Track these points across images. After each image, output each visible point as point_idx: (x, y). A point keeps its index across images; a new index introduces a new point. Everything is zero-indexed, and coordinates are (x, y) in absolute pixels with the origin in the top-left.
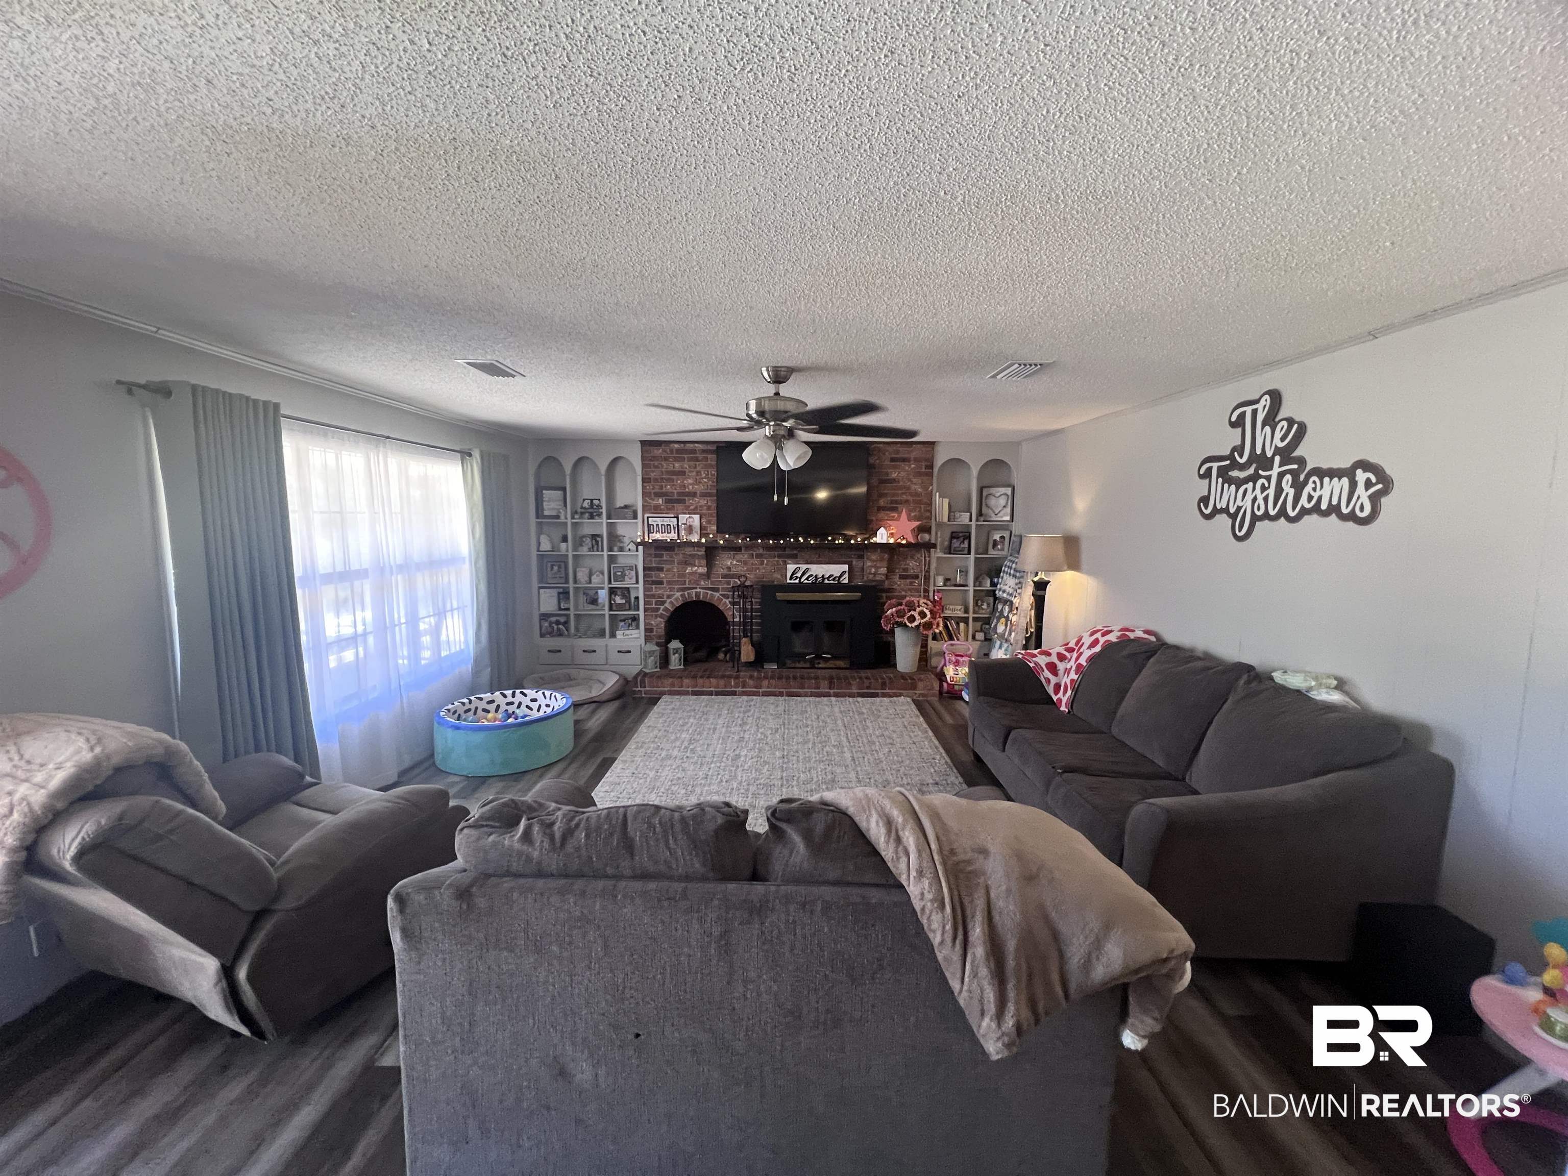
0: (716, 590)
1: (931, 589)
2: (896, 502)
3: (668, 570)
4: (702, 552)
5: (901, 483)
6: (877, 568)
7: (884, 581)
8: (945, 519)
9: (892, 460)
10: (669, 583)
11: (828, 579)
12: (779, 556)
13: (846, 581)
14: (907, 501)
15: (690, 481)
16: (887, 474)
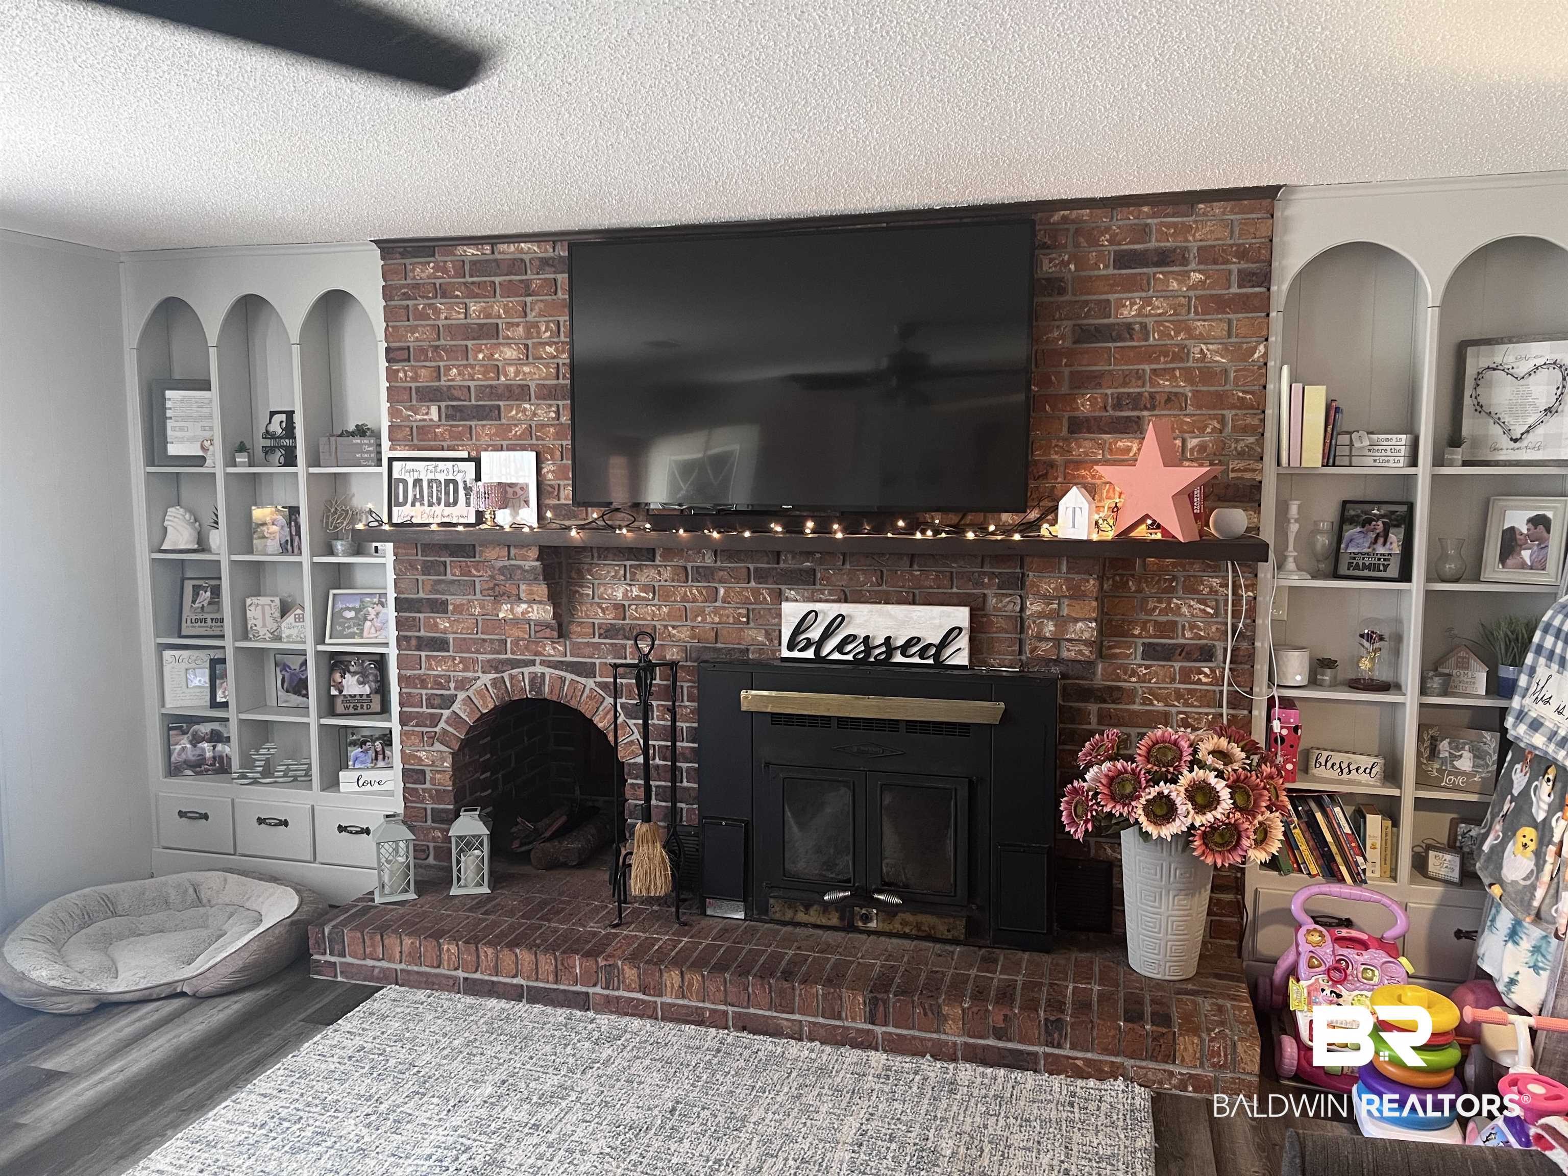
0: (587, 670)
1: (1261, 694)
2: (1136, 402)
3: (458, 609)
4: (530, 562)
5: (1154, 338)
6: (1062, 621)
7: (1091, 664)
8: (1313, 457)
9: (1124, 260)
10: (464, 645)
11: (904, 649)
12: (761, 576)
13: (962, 659)
14: (1172, 399)
15: (510, 353)
16: (1104, 308)
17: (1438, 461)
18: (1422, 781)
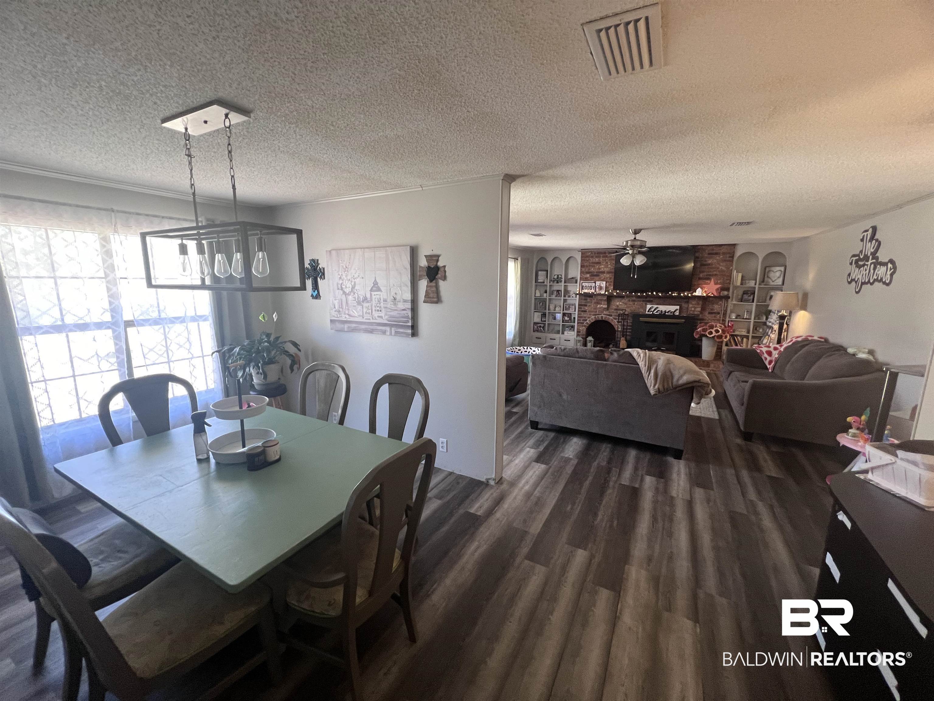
0: (611, 316)
1: (727, 320)
2: (710, 275)
3: (589, 306)
4: (605, 298)
5: (714, 266)
6: (695, 308)
7: (699, 315)
8: (739, 283)
9: (709, 254)
10: (589, 311)
11: (668, 312)
12: (643, 301)
13: (678, 314)
14: (716, 275)
15: (602, 266)
16: (706, 261)
17: (760, 284)
18: (753, 333)
